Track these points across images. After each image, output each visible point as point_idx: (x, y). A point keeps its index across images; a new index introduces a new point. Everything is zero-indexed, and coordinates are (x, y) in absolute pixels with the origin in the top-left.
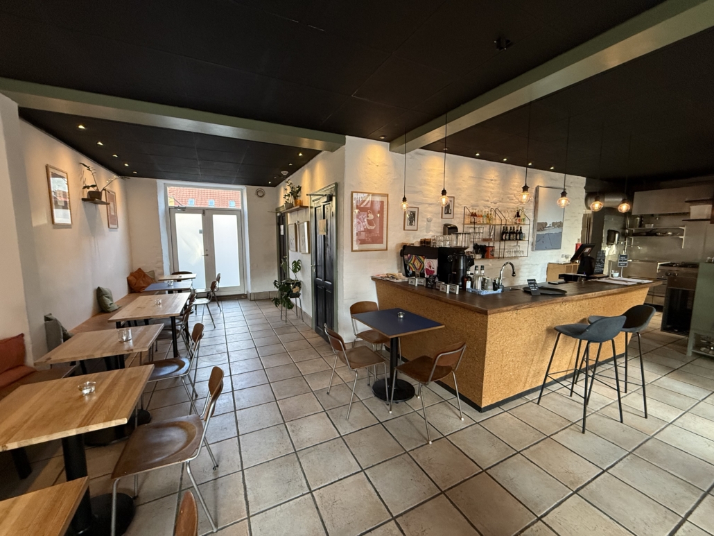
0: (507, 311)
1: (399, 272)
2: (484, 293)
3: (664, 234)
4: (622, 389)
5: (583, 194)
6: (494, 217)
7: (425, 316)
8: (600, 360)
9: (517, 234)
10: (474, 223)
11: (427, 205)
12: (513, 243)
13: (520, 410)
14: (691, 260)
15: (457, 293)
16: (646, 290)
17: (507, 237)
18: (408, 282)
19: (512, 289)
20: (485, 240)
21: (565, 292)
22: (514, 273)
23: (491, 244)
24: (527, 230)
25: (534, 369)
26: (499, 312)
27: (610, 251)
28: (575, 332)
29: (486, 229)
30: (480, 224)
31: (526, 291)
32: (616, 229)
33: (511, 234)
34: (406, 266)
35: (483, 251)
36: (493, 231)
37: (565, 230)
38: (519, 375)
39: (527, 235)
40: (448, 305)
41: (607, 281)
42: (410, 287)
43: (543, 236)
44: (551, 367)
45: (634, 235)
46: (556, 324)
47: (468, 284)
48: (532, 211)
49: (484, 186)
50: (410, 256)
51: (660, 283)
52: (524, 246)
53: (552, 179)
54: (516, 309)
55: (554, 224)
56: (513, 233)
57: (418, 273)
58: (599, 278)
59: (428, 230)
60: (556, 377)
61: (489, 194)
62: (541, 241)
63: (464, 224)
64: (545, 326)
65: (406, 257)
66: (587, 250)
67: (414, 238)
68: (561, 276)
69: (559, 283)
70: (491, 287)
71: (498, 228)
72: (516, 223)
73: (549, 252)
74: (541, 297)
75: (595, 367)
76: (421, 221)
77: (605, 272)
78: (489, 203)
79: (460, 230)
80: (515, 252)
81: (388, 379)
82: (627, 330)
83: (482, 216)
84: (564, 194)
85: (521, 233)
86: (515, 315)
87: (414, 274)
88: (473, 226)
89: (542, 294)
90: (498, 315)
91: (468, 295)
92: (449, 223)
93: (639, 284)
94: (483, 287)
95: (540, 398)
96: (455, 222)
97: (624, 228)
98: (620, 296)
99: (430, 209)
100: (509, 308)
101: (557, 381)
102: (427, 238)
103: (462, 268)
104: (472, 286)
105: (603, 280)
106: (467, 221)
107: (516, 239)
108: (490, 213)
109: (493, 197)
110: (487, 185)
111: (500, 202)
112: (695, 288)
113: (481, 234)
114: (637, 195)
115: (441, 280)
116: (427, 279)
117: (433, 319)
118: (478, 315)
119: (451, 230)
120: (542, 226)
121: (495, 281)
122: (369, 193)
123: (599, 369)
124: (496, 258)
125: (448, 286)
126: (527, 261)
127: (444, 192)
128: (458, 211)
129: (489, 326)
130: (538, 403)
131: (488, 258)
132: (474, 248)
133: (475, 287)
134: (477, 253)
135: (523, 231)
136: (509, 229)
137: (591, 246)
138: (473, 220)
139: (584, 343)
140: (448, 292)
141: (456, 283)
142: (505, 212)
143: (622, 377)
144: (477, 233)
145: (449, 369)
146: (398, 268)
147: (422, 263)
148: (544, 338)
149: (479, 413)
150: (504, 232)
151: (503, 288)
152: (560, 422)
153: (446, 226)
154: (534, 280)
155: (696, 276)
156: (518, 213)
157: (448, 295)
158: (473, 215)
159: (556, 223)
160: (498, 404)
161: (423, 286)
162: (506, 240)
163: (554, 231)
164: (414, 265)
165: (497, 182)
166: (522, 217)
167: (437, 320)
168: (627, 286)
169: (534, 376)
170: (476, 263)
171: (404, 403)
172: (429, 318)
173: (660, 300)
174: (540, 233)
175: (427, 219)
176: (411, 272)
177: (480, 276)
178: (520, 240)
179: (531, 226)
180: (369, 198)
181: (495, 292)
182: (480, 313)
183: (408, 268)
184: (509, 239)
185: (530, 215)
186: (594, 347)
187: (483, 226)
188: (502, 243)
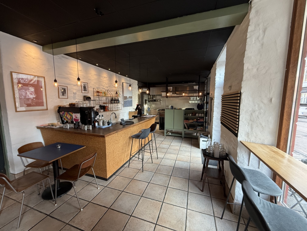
0: (113, 134)
1: (58, 122)
2: (104, 127)
3: (158, 101)
4: (152, 152)
5: (137, 87)
6: (107, 93)
7: (75, 143)
8: (145, 144)
9: (117, 101)
10: (99, 96)
11: (73, 86)
12: (116, 104)
13: (122, 173)
14: (163, 108)
15: (91, 129)
16: (155, 119)
17: (113, 102)
18: (63, 127)
19: (116, 124)
20: (104, 103)
21: (134, 122)
22: (116, 117)
23: (107, 105)
24: (121, 99)
25: (126, 154)
26: (110, 135)
27: (146, 107)
28: (137, 136)
29: (104, 98)
30: (101, 96)
31: (121, 124)
32: (147, 99)
33: (114, 101)
34: (61, 118)
35: (104, 108)
36: (107, 99)
37: (133, 99)
38: (121, 159)
39: (121, 101)
40: (87, 136)
41: (145, 117)
42: (64, 130)
43: (126, 101)
44: (132, 151)
45: (151, 101)
46: (132, 135)
47: (96, 124)
48: (122, 92)
49: (102, 80)
50: (64, 113)
51: (158, 116)
52: (120, 105)
53: (127, 80)
54: (117, 132)
55: (129, 97)
56: (116, 100)
57: (69, 121)
58: (143, 116)
59: (74, 98)
60: (133, 155)
61: (104, 83)
62: (126, 104)
63: (94, 96)
64: (128, 136)
65: (61, 113)
66: (139, 106)
67: (66, 102)
68: (133, 116)
69: (133, 119)
70: (107, 124)
71: (109, 98)
72: (116, 96)
73: (129, 108)
74: (126, 126)
75: (144, 147)
76: (70, 94)
77: (145, 114)
78: (105, 87)
79: (92, 99)
80: (117, 108)
81: (52, 186)
82: (151, 132)
83: (102, 93)
84: (130, 86)
85: (118, 100)
86: (117, 135)
87: (67, 122)
88: (98, 97)
89: (126, 124)
90: (110, 136)
91: (97, 129)
92: (86, 95)
93: (153, 117)
94: (103, 124)
95: (129, 165)
96: (89, 95)
97: (149, 99)
98: (149, 121)
99: (75, 87)
100: (114, 132)
101: (133, 156)
102: (73, 102)
103: (93, 117)
104: (98, 125)
105: (144, 116)
106: (95, 94)
107: (117, 103)
108: (105, 91)
109: (106, 85)
110: (103, 79)
111: (109, 87)
112: (164, 116)
113: (102, 101)
114: (151, 88)
115: (82, 124)
116: (75, 124)
117: (79, 144)
118: (101, 138)
119: (87, 99)
120: (125, 98)
121: (109, 121)
122: (35, 76)
123: (146, 147)
124: (110, 111)
125: (86, 126)
126: (122, 111)
127: (79, 79)
128: (90, 89)
129: (106, 142)
130: (129, 167)
131: (106, 111)
132: (100, 107)
133: (100, 125)
134: (101, 109)
135: (119, 100)
136: (114, 99)
137: (141, 105)
138: (98, 94)
139: (141, 139)
140: (86, 129)
141: (90, 124)
142: (111, 91)
143: (151, 148)
144: (100, 100)
145: (90, 167)
146: (57, 120)
147: (71, 116)
148: (128, 140)
149: (106, 182)
150: (112, 100)
151: (112, 123)
152: (136, 171)
153: (84, 96)
154: (123, 119)
155: (164, 113)
156: (117, 92)
157: (86, 131)
158: (98, 92)
159: (130, 97)
160: (114, 174)
161: (73, 128)
162: (113, 103)
163: (130, 100)
164: (66, 117)
165: (107, 79)
166: (118, 94)
167: (82, 144)
168: (150, 118)
169: (127, 157)
170: (100, 114)
171: (66, 195)
172: (77, 144)
173: (158, 121)
174: (125, 100)
175: (74, 93)
176: (65, 121)
177: (102, 120)
178: (118, 103)
179: (122, 98)
180: (36, 79)
181: (109, 126)
182: (102, 137)
183: (63, 119)
184: (114, 103)
185: (121, 93)
186: (143, 140)
187: (103, 97)
188: (112, 104)
